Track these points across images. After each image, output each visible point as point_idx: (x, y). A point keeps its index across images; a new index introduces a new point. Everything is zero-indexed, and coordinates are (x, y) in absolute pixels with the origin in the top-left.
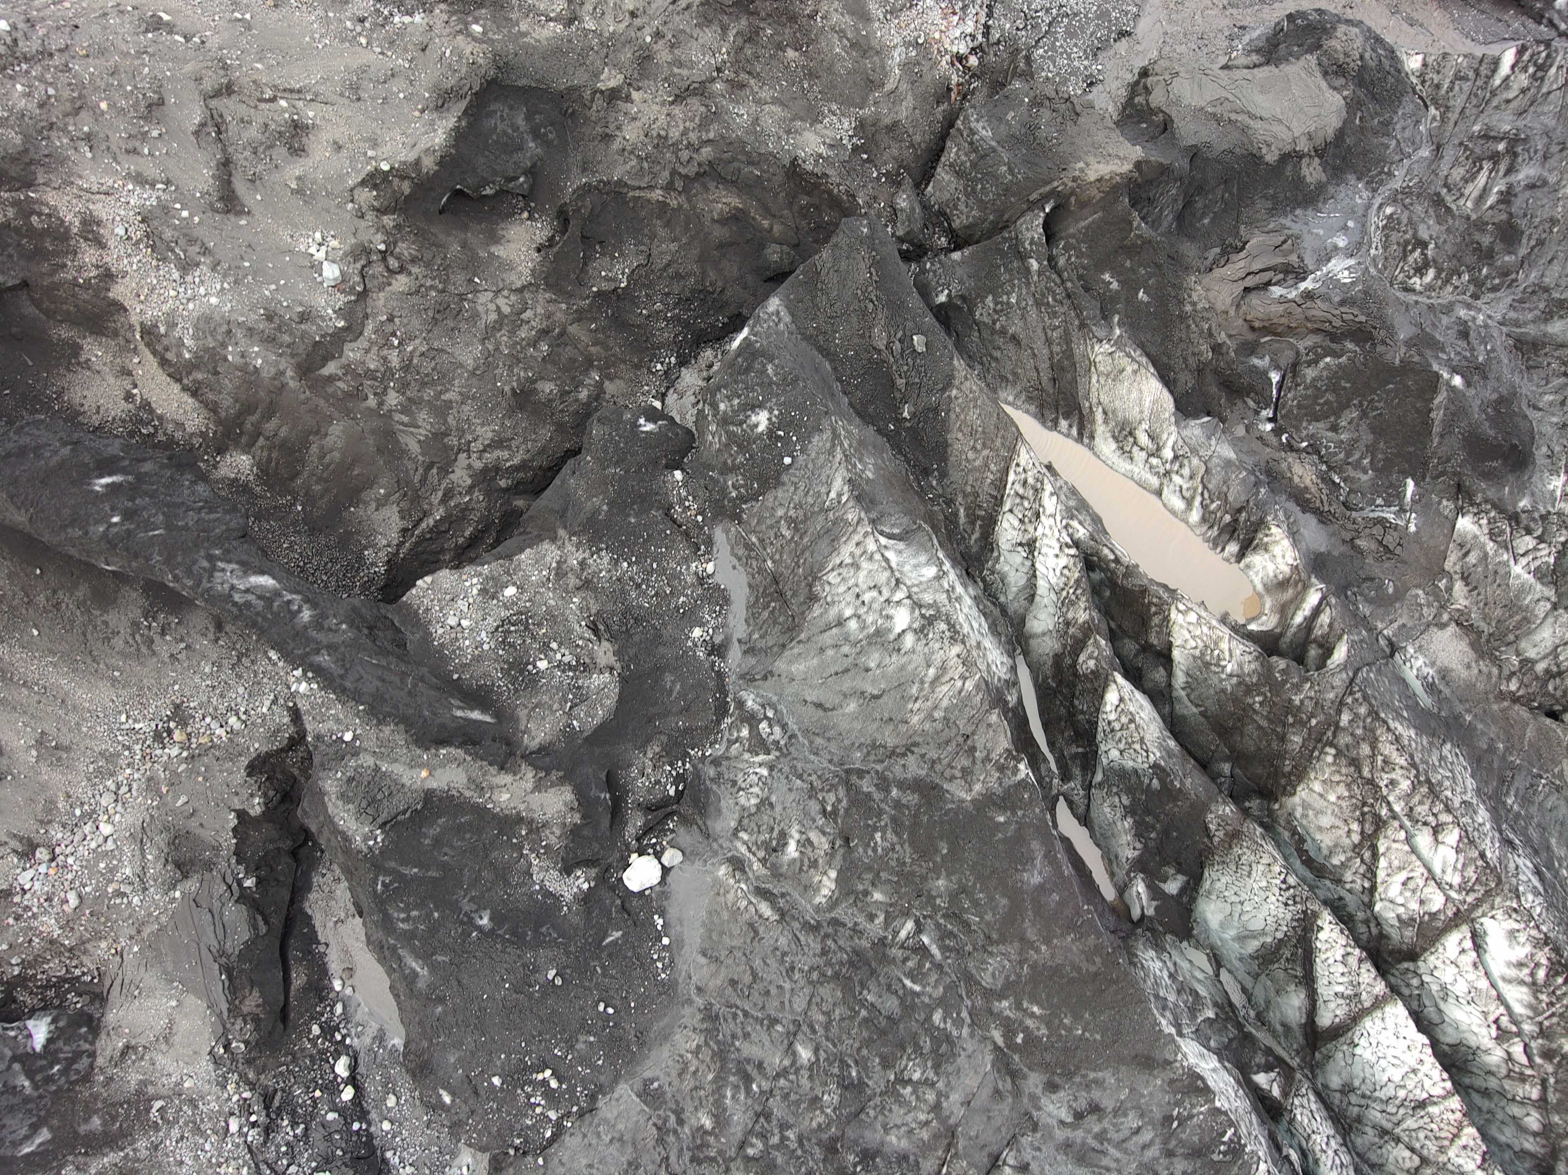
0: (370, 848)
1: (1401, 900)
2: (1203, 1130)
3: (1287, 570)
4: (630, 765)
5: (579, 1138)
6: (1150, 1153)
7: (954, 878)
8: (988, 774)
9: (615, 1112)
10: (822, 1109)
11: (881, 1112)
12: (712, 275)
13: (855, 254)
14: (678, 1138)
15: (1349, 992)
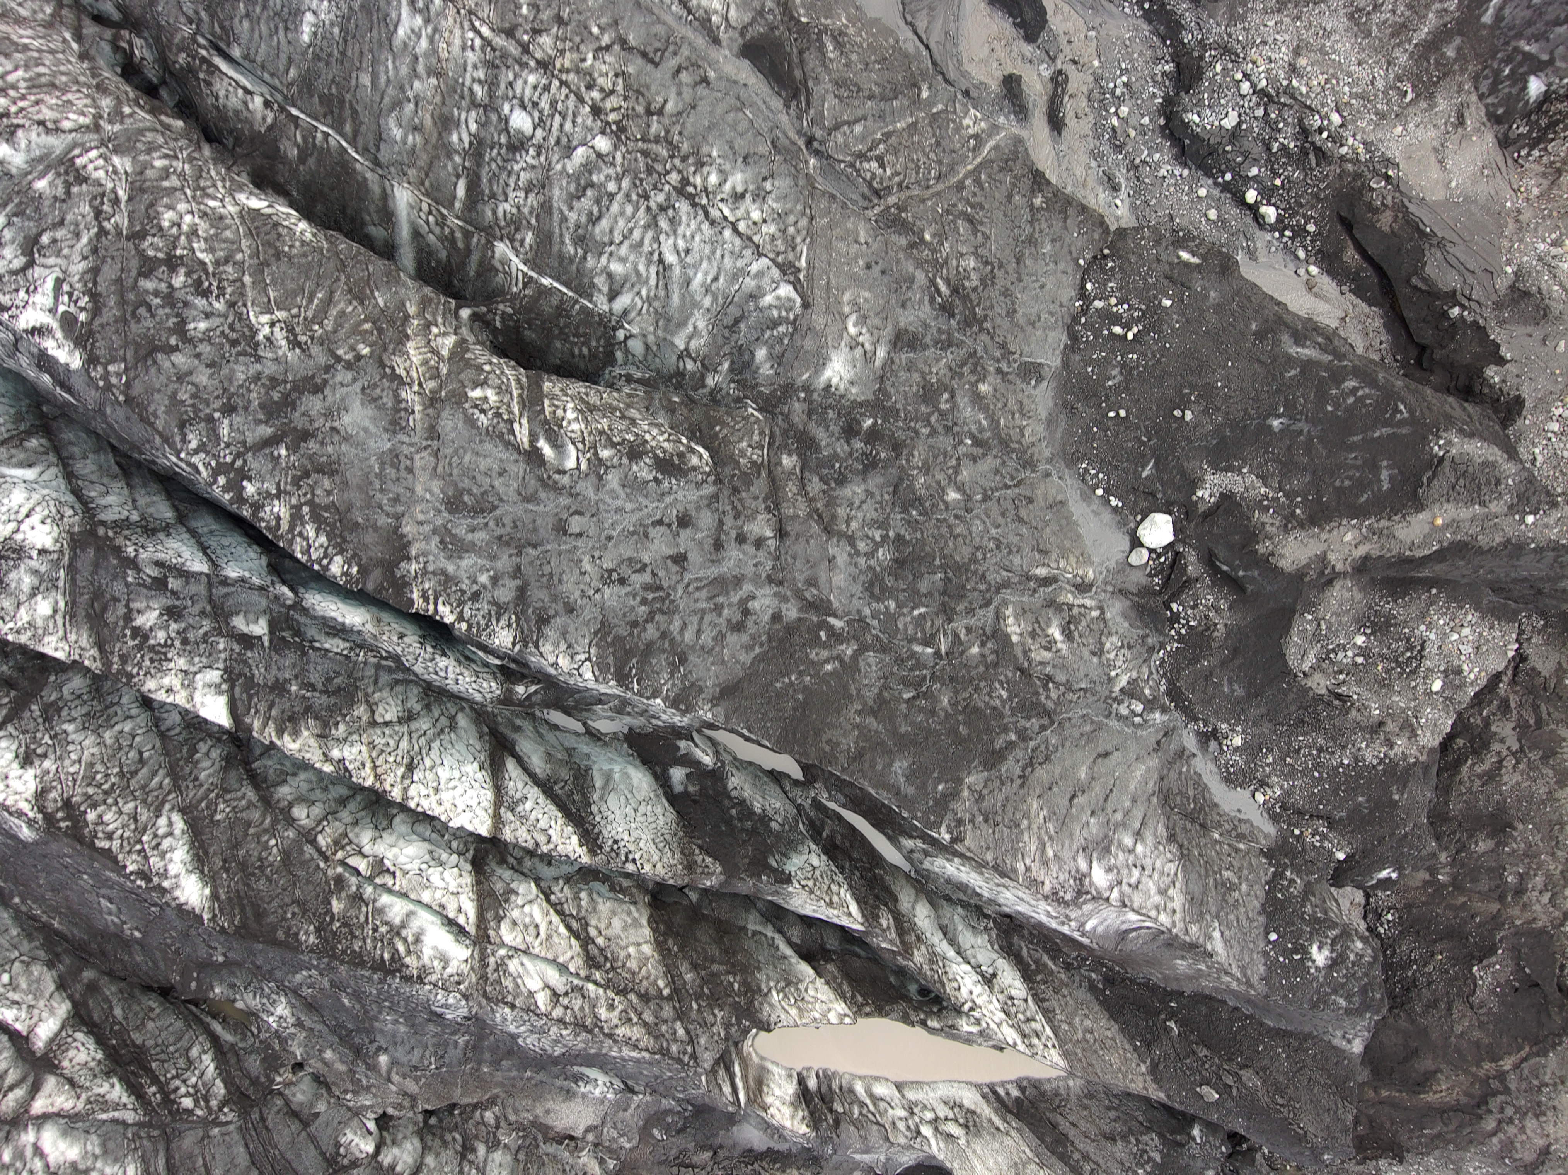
0: (1439, 437)
1: (527, 909)
2: (653, 672)
3: (769, 1100)
4: (1230, 609)
5: (1064, 300)
6: (677, 623)
7: (942, 714)
8: (966, 811)
9: (1050, 340)
10: (920, 469)
11: (881, 503)
12: (1403, 1023)
13: (1325, 1134)
14: (993, 358)
15: (520, 808)
